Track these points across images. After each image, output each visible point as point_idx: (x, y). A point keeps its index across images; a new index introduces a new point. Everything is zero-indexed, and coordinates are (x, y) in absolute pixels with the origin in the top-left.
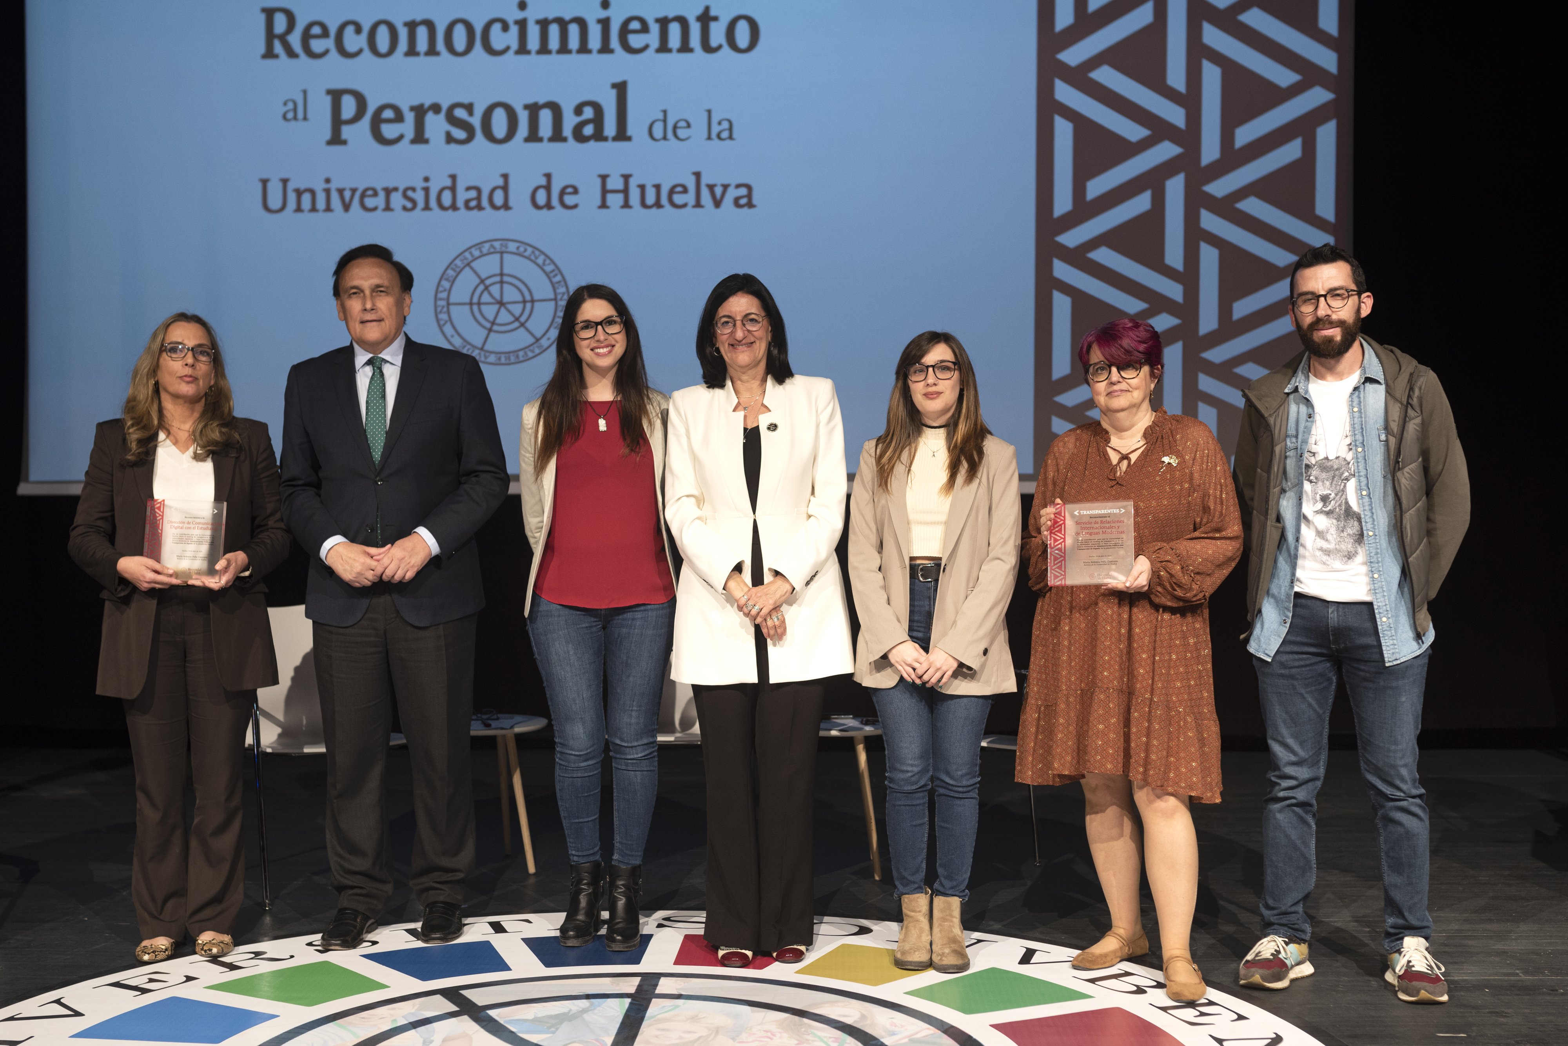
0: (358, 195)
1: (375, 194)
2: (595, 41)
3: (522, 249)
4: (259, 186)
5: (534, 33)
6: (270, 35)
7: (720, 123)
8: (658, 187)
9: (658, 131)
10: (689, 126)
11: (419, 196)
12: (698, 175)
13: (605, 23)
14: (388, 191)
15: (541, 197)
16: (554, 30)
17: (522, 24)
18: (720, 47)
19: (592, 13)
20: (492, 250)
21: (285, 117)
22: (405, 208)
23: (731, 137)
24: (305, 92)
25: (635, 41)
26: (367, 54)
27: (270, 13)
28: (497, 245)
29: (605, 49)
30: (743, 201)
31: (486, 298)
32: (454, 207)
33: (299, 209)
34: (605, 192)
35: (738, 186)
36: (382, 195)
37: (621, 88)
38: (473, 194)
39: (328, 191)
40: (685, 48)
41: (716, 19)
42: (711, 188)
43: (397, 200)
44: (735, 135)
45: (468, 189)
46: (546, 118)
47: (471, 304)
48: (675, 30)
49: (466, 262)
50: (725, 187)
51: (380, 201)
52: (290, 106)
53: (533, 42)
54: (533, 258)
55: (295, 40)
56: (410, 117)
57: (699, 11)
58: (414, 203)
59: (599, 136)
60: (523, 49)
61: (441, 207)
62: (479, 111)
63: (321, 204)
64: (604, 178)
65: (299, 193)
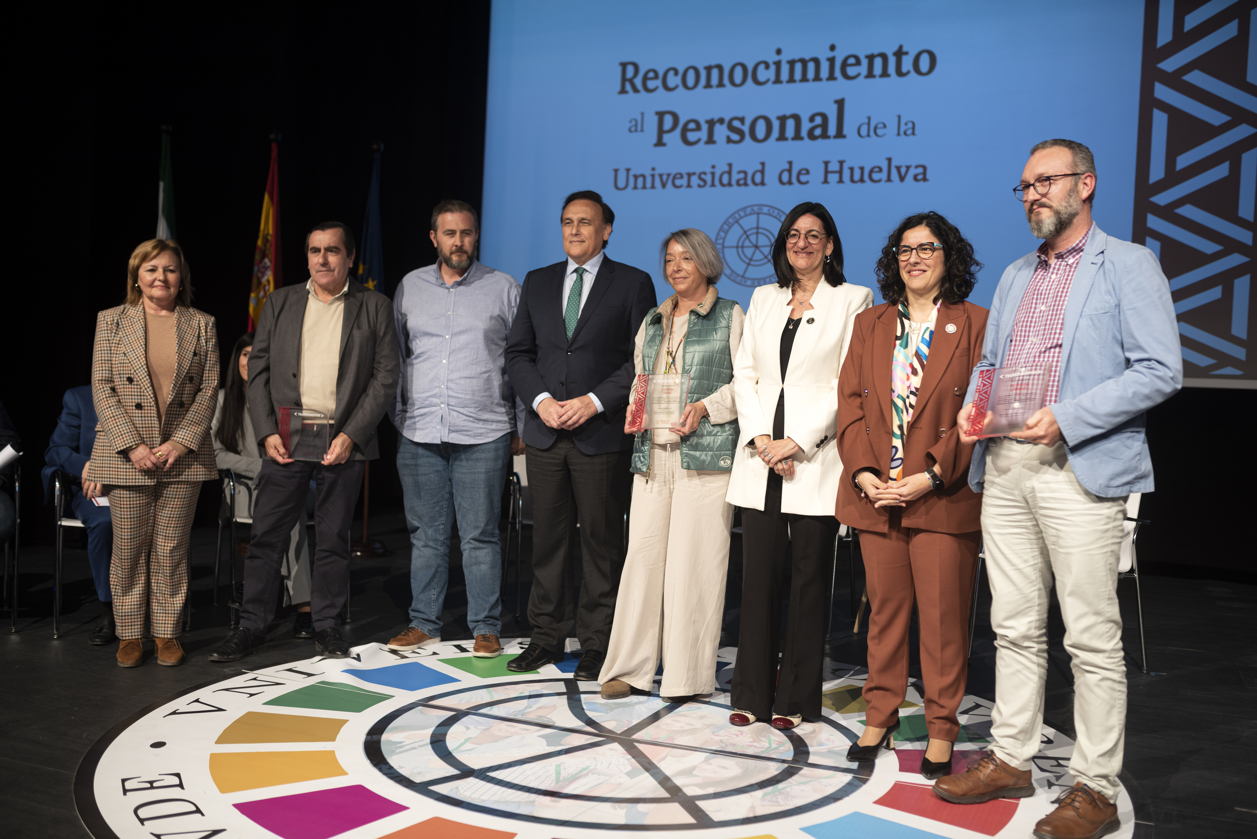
0: (671, 178)
1: (682, 177)
2: (824, 72)
3: (771, 211)
4: (613, 173)
5: (785, 69)
6: (624, 79)
7: (906, 124)
8: (862, 169)
9: (864, 131)
10: (885, 126)
11: (708, 178)
12: (889, 160)
13: (832, 61)
14: (689, 175)
15: (785, 177)
16: (798, 67)
17: (778, 64)
18: (908, 72)
19: (824, 55)
20: (752, 212)
21: (630, 131)
22: (699, 186)
23: (913, 134)
24: (642, 114)
25: (851, 71)
26: (681, 88)
27: (624, 65)
28: (756, 208)
29: (832, 77)
30: (920, 177)
31: (747, 243)
32: (730, 184)
33: (635, 188)
34: (827, 172)
35: (917, 167)
36: (686, 177)
37: (840, 103)
38: (742, 176)
39: (653, 176)
40: (885, 74)
41: (906, 53)
42: (898, 168)
43: (695, 180)
44: (916, 132)
45: (739, 172)
46: (790, 124)
47: (737, 247)
48: (878, 62)
49: (735, 220)
50: (908, 168)
51: (684, 181)
52: (634, 123)
53: (785, 75)
54: (778, 217)
55: (638, 82)
56: (705, 127)
57: (895, 48)
58: (705, 182)
59: (825, 135)
60: (778, 81)
61: (722, 185)
62: (748, 122)
63: (649, 184)
64: (826, 163)
65: (636, 177)
